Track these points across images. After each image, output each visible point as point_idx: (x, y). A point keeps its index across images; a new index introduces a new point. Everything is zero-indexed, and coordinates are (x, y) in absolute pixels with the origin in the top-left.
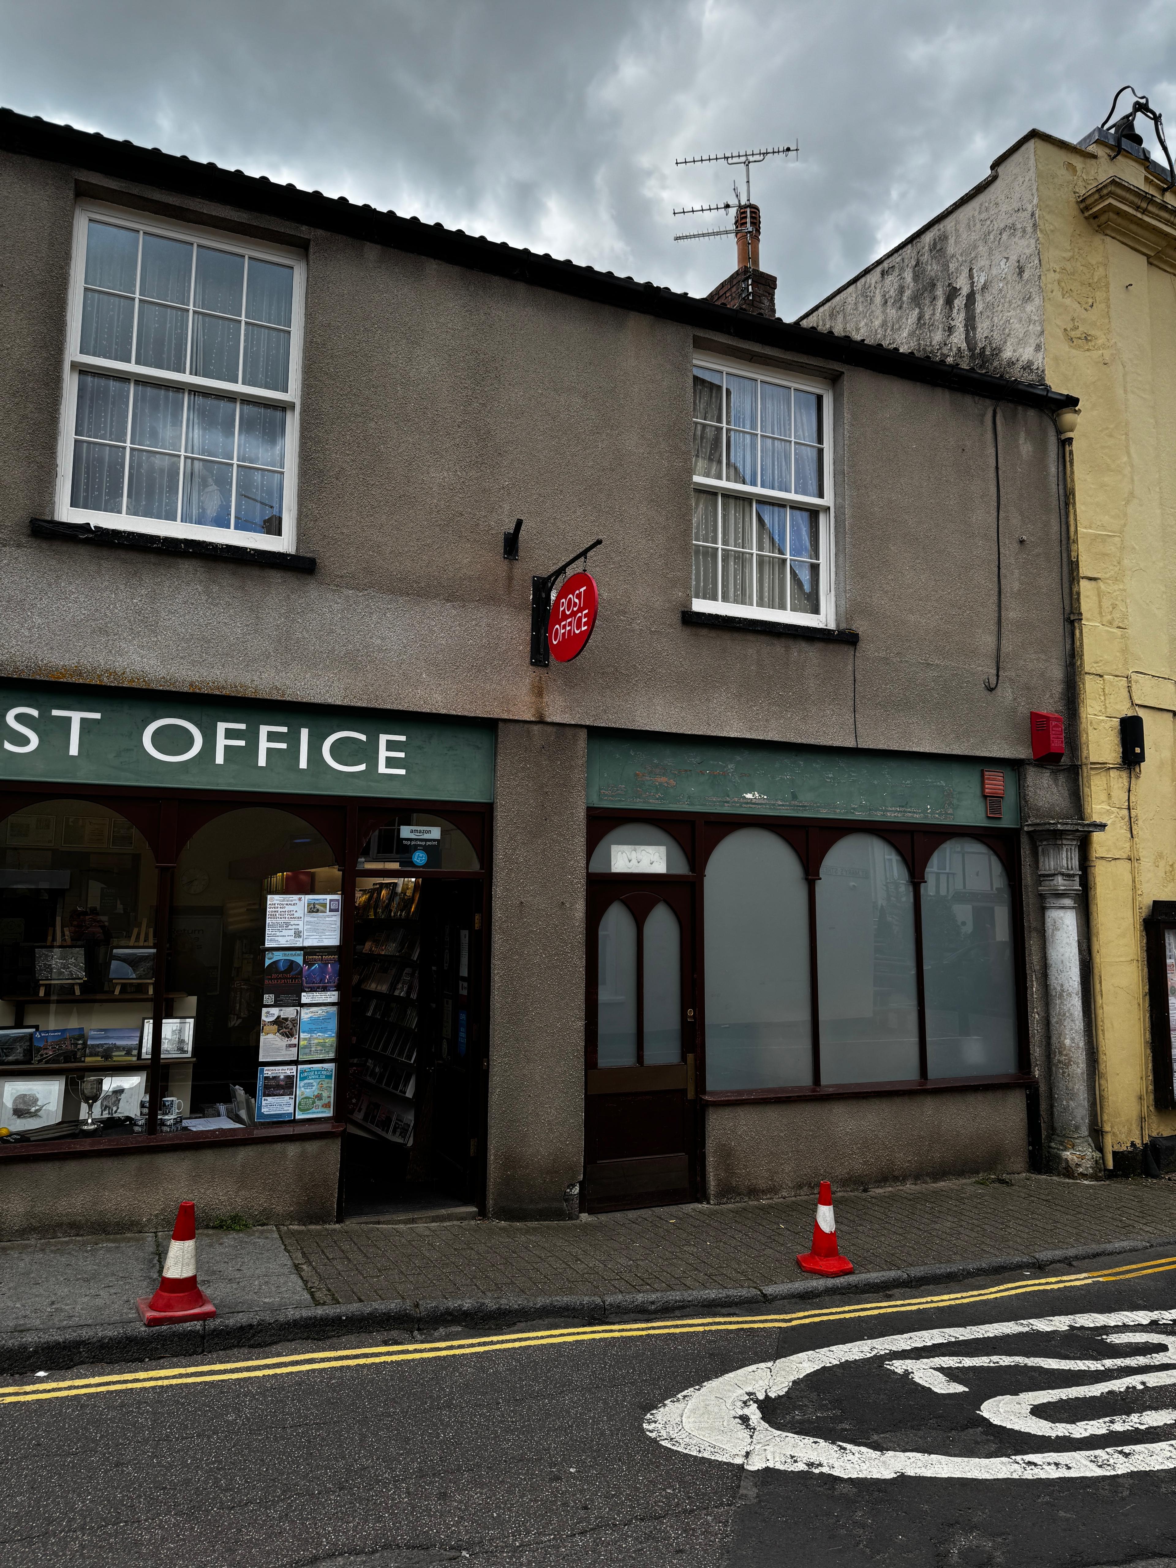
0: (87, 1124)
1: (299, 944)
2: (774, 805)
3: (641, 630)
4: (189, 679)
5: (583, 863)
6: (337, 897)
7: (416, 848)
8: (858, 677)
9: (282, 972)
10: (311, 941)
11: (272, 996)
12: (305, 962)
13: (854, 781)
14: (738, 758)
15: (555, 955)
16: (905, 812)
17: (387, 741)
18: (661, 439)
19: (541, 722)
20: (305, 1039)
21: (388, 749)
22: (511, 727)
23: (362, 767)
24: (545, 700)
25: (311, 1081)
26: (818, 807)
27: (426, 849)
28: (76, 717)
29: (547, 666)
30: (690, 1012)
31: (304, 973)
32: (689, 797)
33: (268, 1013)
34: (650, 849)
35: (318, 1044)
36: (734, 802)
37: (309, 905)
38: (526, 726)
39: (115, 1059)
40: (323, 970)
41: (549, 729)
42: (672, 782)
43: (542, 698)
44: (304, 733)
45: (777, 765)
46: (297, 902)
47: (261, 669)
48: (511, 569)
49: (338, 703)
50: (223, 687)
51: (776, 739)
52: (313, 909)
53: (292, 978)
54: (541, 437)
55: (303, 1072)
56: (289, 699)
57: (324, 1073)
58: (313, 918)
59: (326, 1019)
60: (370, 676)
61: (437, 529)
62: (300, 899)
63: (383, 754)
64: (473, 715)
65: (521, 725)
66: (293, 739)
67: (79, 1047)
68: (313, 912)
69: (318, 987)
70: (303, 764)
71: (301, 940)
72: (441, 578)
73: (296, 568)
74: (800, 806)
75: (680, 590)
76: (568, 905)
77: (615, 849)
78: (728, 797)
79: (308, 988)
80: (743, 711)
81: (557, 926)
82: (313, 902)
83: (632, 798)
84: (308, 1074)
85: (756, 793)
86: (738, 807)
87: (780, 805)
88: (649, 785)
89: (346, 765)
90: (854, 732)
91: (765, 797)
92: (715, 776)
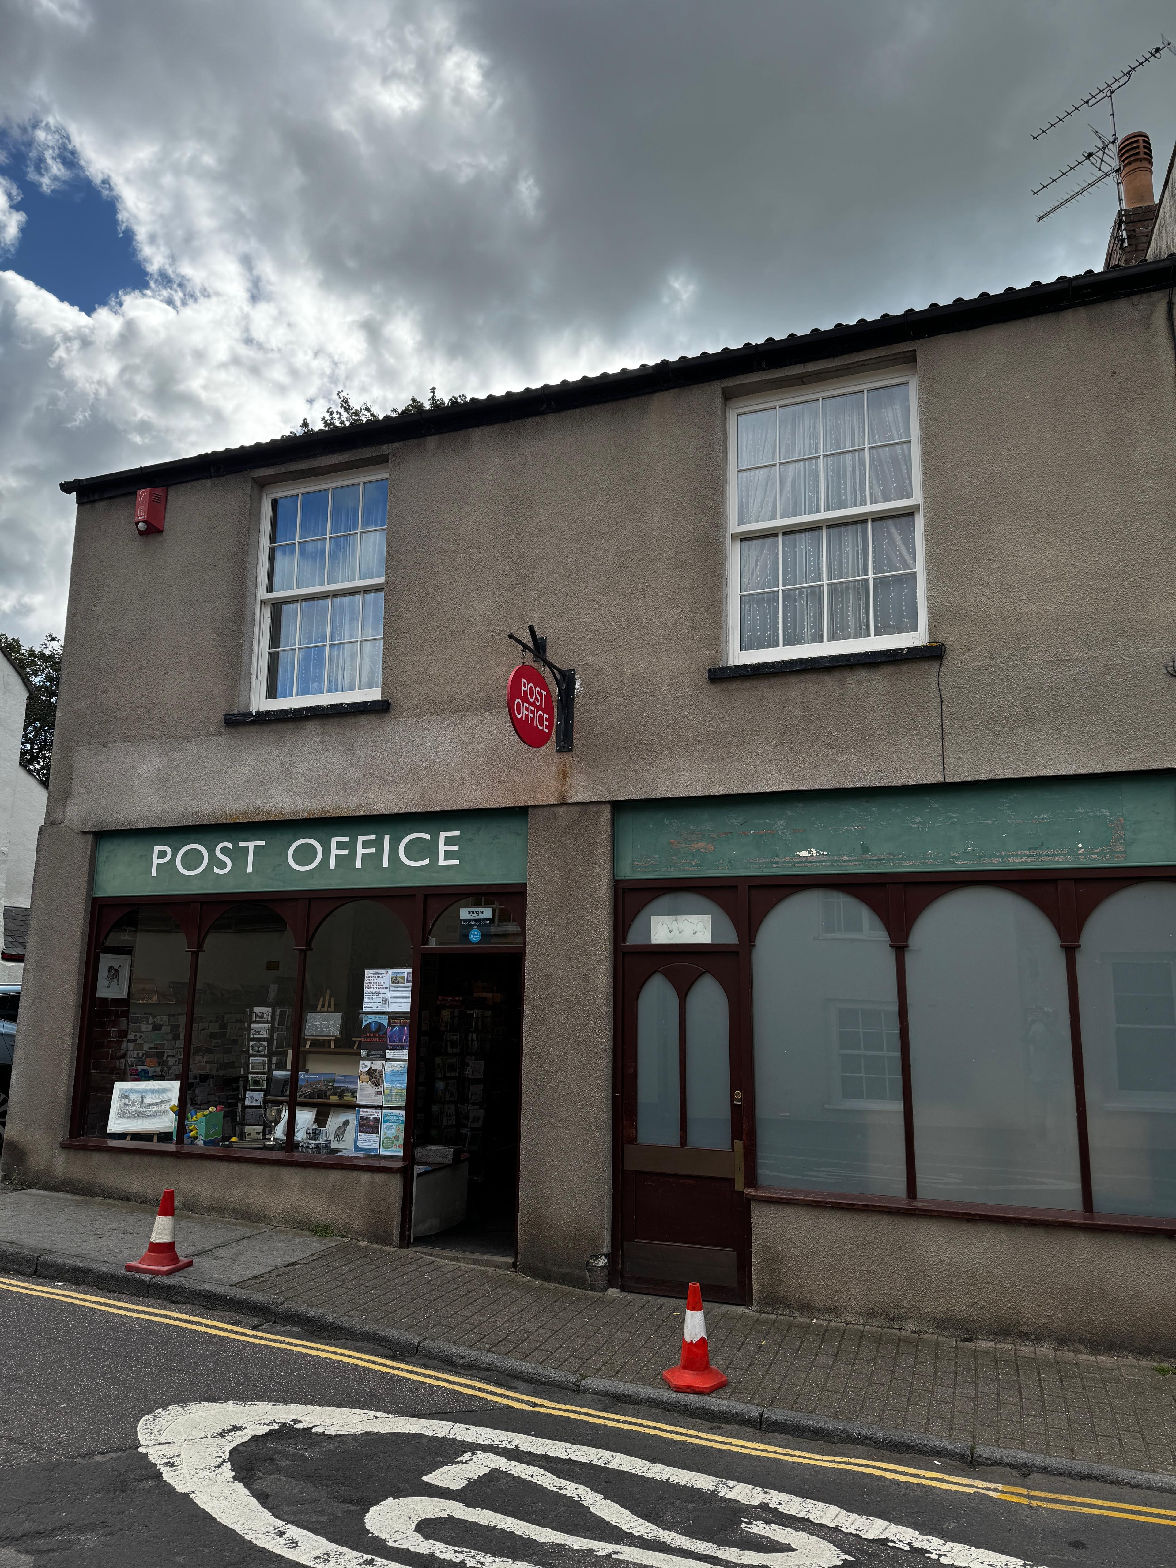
0: (270, 1141)
1: (385, 1010)
2: (837, 861)
3: (665, 698)
4: (308, 809)
6: (410, 971)
7: (471, 927)
8: (946, 696)
9: (374, 1032)
10: (393, 1008)
11: (366, 1051)
12: (389, 1024)
13: (954, 823)
14: (789, 813)
16: (1039, 855)
17: (446, 837)
18: (686, 505)
19: (564, 804)
20: (388, 1088)
21: (446, 844)
22: (540, 811)
24: (568, 782)
25: (391, 1124)
26: (899, 859)
27: (480, 927)
28: (251, 844)
29: (571, 750)
30: (738, 1094)
31: (389, 1033)
32: (730, 861)
33: (363, 1064)
34: (693, 918)
35: (394, 1093)
36: (785, 862)
37: (392, 977)
38: (553, 809)
39: (345, 1098)
40: (401, 1031)
41: (574, 809)
42: (711, 847)
43: (566, 781)
44: (387, 838)
45: (841, 816)
46: (385, 975)
47: (354, 793)
49: (401, 811)
51: (825, 787)
52: (395, 981)
53: (380, 1037)
54: (568, 544)
55: (386, 1115)
56: (369, 813)
57: (398, 1118)
58: (396, 988)
59: (401, 1073)
60: (427, 785)
61: (479, 651)
62: (387, 973)
63: (442, 848)
64: (504, 806)
65: (548, 808)
66: (379, 844)
67: (329, 1087)
68: (395, 983)
69: (398, 1046)
70: (385, 864)
71: (387, 1006)
72: (482, 692)
73: (376, 710)
74: (873, 860)
75: (707, 649)
76: (591, 976)
77: (654, 920)
78: (777, 856)
79: (391, 1046)
80: (784, 761)
81: (580, 997)
82: (395, 975)
83: (667, 867)
84: (388, 1118)
85: (813, 850)
86: (790, 867)
87: (845, 861)
88: (685, 853)
89: (415, 861)
90: (941, 763)
91: (825, 853)
92: (761, 836)
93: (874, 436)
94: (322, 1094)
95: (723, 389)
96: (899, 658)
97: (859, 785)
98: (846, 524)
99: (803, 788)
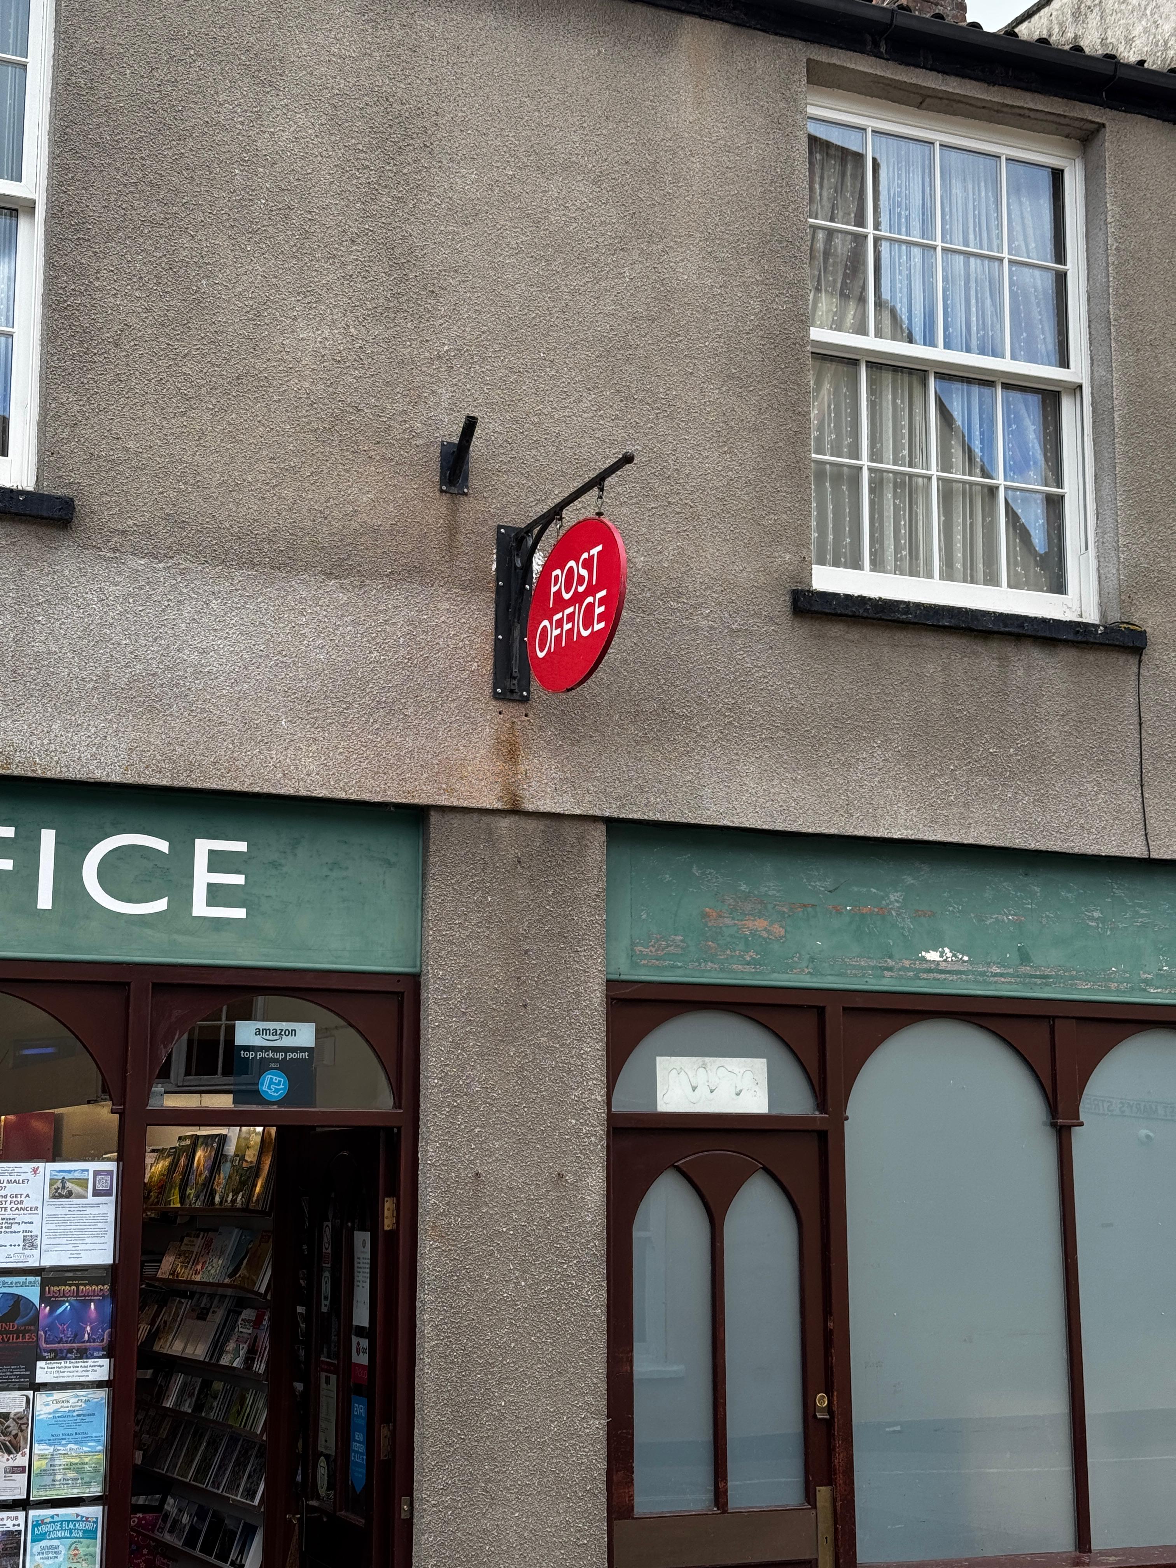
1: (33, 1263)
2: (983, 974)
3: (712, 628)
5: (600, 1096)
7: (264, 1066)
8: (1146, 716)
10: (56, 1256)
12: (43, 1298)
13: (1144, 926)
14: (909, 880)
15: (546, 1281)
17: (211, 852)
18: (746, 259)
19: (515, 811)
20: (42, 1457)
21: (212, 868)
22: (456, 820)
23: (161, 905)
24: (522, 768)
25: (55, 1543)
26: (1073, 978)
27: (285, 1067)
29: (525, 700)
30: (822, 1401)
31: (43, 1322)
32: (812, 959)
34: (736, 1065)
35: (69, 1467)
36: (903, 968)
37: (52, 1182)
38: (486, 819)
40: (79, 1313)
41: (531, 825)
42: (778, 930)
43: (516, 763)
44: (48, 838)
45: (988, 894)
46: (30, 1176)
48: (454, 512)
49: (115, 778)
51: (984, 842)
53: (17, 1332)
54: (513, 260)
55: (38, 1524)
56: (18, 772)
57: (81, 1526)
58: (60, 1209)
59: (85, 1416)
60: (177, 724)
61: (311, 438)
62: (35, 1171)
63: (203, 877)
64: (379, 799)
65: (476, 817)
66: (25, 851)
68: (61, 1196)
69: (70, 1351)
70: (45, 900)
71: (36, 1253)
72: (317, 532)
74: (1036, 977)
75: (787, 550)
76: (570, 1178)
77: (663, 1064)
78: (890, 957)
79: (50, 1351)
80: (917, 786)
81: (549, 1222)
82: (61, 1176)
83: (698, 960)
84: (44, 1528)
85: (947, 950)
86: (911, 978)
87: (995, 975)
88: (731, 936)
89: (130, 901)
90: (1141, 826)
91: (966, 958)
92: (863, 917)
93: (1017, 242)
95: (809, 60)
96: (1092, 640)
97: (1033, 845)
99: (950, 839)
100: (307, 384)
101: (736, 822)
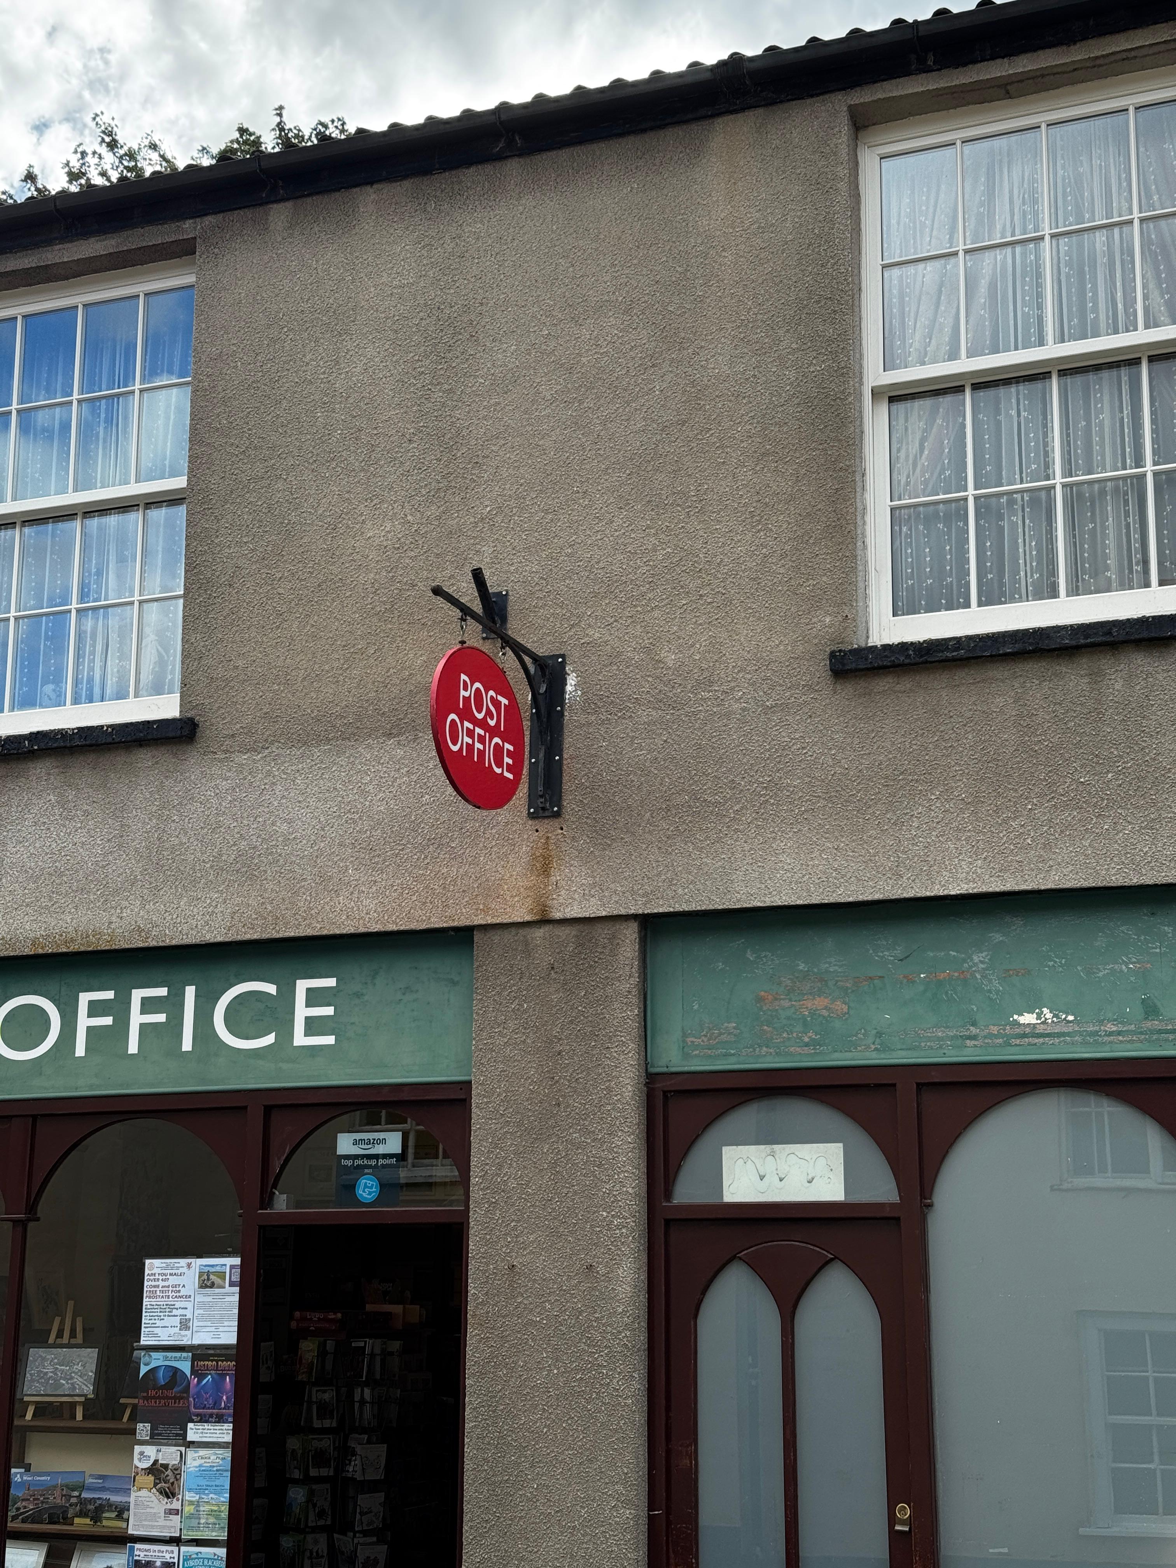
1: (186, 1342)
2: (1095, 1034)
3: (744, 709)
4: (32, 935)
6: (237, 1261)
7: (359, 1170)
9: (163, 1387)
10: (203, 1337)
11: (148, 1425)
12: (193, 1371)
14: (998, 937)
15: (577, 1370)
17: (309, 990)
18: (781, 332)
19: (544, 921)
20: (191, 1503)
21: (309, 1003)
22: (496, 937)
23: (270, 1039)
24: (553, 879)
27: (377, 1172)
29: (557, 815)
30: (903, 1511)
31: (193, 1390)
32: (879, 1035)
33: (142, 1453)
34: (807, 1150)
35: (210, 1513)
36: (991, 1036)
37: (201, 1274)
38: (522, 932)
39: (105, 1523)
40: (218, 1384)
41: (565, 932)
42: (840, 1006)
43: (548, 876)
44: (190, 992)
45: (1101, 942)
46: (184, 1270)
47: (125, 903)
49: (219, 939)
50: (72, 940)
51: (1068, 885)
52: (206, 1282)
53: (175, 1398)
54: (548, 411)
55: (188, 1558)
56: (154, 944)
58: (206, 1297)
59: (214, 1471)
60: (270, 886)
61: (375, 620)
62: (189, 1266)
63: (302, 1012)
64: (423, 926)
65: (513, 931)
66: (173, 1006)
67: (73, 1500)
68: (206, 1287)
69: (211, 1416)
70: (187, 1045)
71: (189, 1333)
72: (380, 700)
73: (168, 738)
74: (1167, 1032)
75: (827, 613)
76: (602, 1270)
77: (729, 1153)
78: (974, 1024)
79: (197, 1415)
80: (984, 834)
81: (580, 1313)
82: (206, 1269)
83: (752, 1046)
84: (191, 1563)
85: (1045, 1010)
86: (1000, 1045)
87: (1111, 1034)
88: (788, 1018)
89: (247, 1038)
91: (1071, 1018)
92: (940, 983)
93: (1149, 197)
94: (58, 1515)
95: (850, 107)
97: (1135, 880)
98: (1097, 368)
99: (1024, 887)
100: (372, 575)
101: (768, 902)
